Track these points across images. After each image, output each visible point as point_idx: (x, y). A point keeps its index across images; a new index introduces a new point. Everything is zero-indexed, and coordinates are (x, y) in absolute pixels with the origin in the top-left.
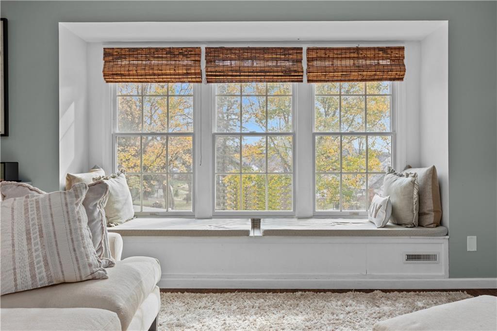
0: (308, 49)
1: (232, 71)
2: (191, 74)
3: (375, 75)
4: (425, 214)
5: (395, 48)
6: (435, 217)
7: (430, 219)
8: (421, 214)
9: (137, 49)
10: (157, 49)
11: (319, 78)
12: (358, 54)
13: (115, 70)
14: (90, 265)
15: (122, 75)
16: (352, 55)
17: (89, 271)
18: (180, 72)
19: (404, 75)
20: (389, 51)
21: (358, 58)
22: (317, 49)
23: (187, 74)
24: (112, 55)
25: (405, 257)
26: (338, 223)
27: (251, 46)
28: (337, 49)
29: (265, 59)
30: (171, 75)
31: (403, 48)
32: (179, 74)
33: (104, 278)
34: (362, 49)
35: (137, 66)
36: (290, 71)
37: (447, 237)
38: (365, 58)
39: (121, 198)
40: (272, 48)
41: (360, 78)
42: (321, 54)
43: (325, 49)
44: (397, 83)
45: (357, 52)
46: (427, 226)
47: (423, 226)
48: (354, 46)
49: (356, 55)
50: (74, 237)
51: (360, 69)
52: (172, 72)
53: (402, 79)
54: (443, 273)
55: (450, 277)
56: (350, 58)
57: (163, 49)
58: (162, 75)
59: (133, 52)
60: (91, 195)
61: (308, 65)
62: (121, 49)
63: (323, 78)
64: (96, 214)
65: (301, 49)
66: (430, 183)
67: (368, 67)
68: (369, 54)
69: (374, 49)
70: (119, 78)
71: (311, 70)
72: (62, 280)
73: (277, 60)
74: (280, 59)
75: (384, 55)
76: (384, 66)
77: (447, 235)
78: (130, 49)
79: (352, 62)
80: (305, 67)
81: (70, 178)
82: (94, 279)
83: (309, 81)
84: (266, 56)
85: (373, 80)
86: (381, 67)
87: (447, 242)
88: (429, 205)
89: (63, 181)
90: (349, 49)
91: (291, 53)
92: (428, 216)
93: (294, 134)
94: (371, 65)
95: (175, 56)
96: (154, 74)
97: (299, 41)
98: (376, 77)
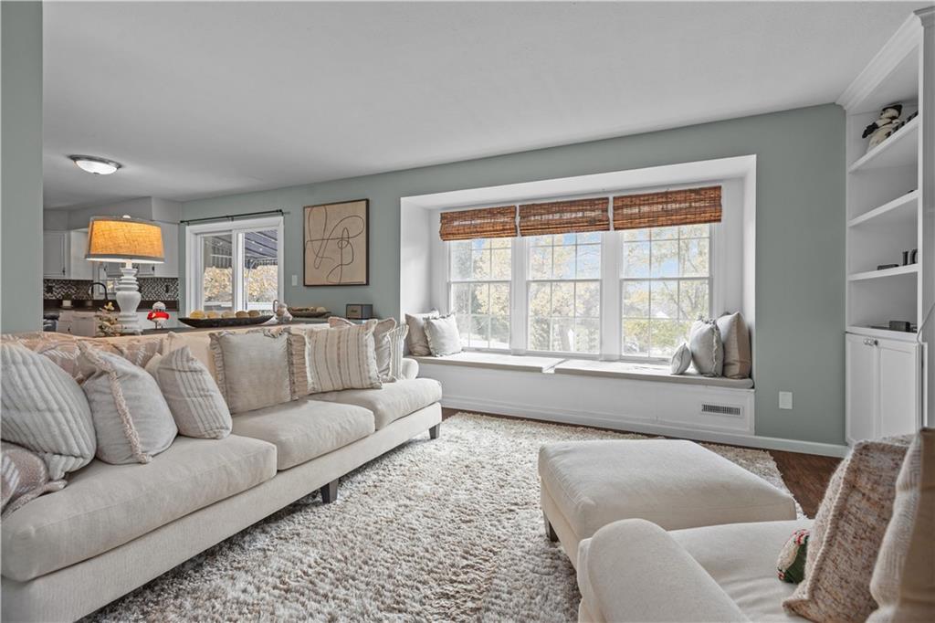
0: (614, 198)
1: (541, 224)
2: (507, 229)
3: (686, 218)
4: (730, 364)
5: (710, 189)
6: (741, 368)
7: (735, 369)
8: (725, 365)
9: (465, 212)
10: (480, 211)
11: (625, 226)
12: (667, 198)
13: (449, 230)
14: (370, 378)
15: (453, 234)
16: (660, 200)
17: (368, 383)
18: (498, 228)
19: (720, 216)
20: (703, 192)
21: (667, 203)
22: (622, 197)
23: (504, 230)
24: (447, 218)
25: (701, 408)
26: (636, 368)
27: (559, 200)
28: (644, 195)
29: (571, 211)
30: (490, 231)
31: (720, 187)
32: (497, 231)
33: (379, 388)
34: (671, 193)
35: (464, 225)
36: (595, 221)
37: (753, 390)
38: (675, 202)
39: (446, 335)
40: (579, 201)
41: (669, 222)
42: (628, 202)
43: (631, 197)
44: (714, 224)
45: (666, 196)
46: (731, 377)
47: (726, 377)
48: (664, 190)
49: (664, 200)
50: (361, 357)
51: (667, 213)
52: (491, 229)
53: (720, 220)
54: (748, 429)
55: (756, 434)
56: (657, 203)
57: (485, 210)
58: (484, 232)
59: (462, 215)
60: (381, 328)
61: (614, 214)
62: (453, 213)
63: (629, 225)
64: (384, 342)
65: (607, 199)
66: (735, 331)
67: (677, 211)
68: (679, 197)
69: (685, 191)
70: (451, 237)
71: (616, 218)
72: (350, 386)
73: (583, 211)
74: (586, 210)
75: (697, 197)
76: (696, 208)
77: (753, 387)
78: (460, 212)
79: (660, 207)
80: (611, 215)
81: (408, 317)
82: (372, 388)
83: (616, 229)
84: (573, 208)
85: (686, 223)
86: (692, 210)
87: (753, 396)
88: (734, 355)
89: (403, 319)
90: (657, 194)
91: (597, 202)
92: (733, 367)
93: (601, 281)
94: (681, 209)
95: (494, 215)
96: (478, 232)
97: (604, 192)
98: (687, 220)
